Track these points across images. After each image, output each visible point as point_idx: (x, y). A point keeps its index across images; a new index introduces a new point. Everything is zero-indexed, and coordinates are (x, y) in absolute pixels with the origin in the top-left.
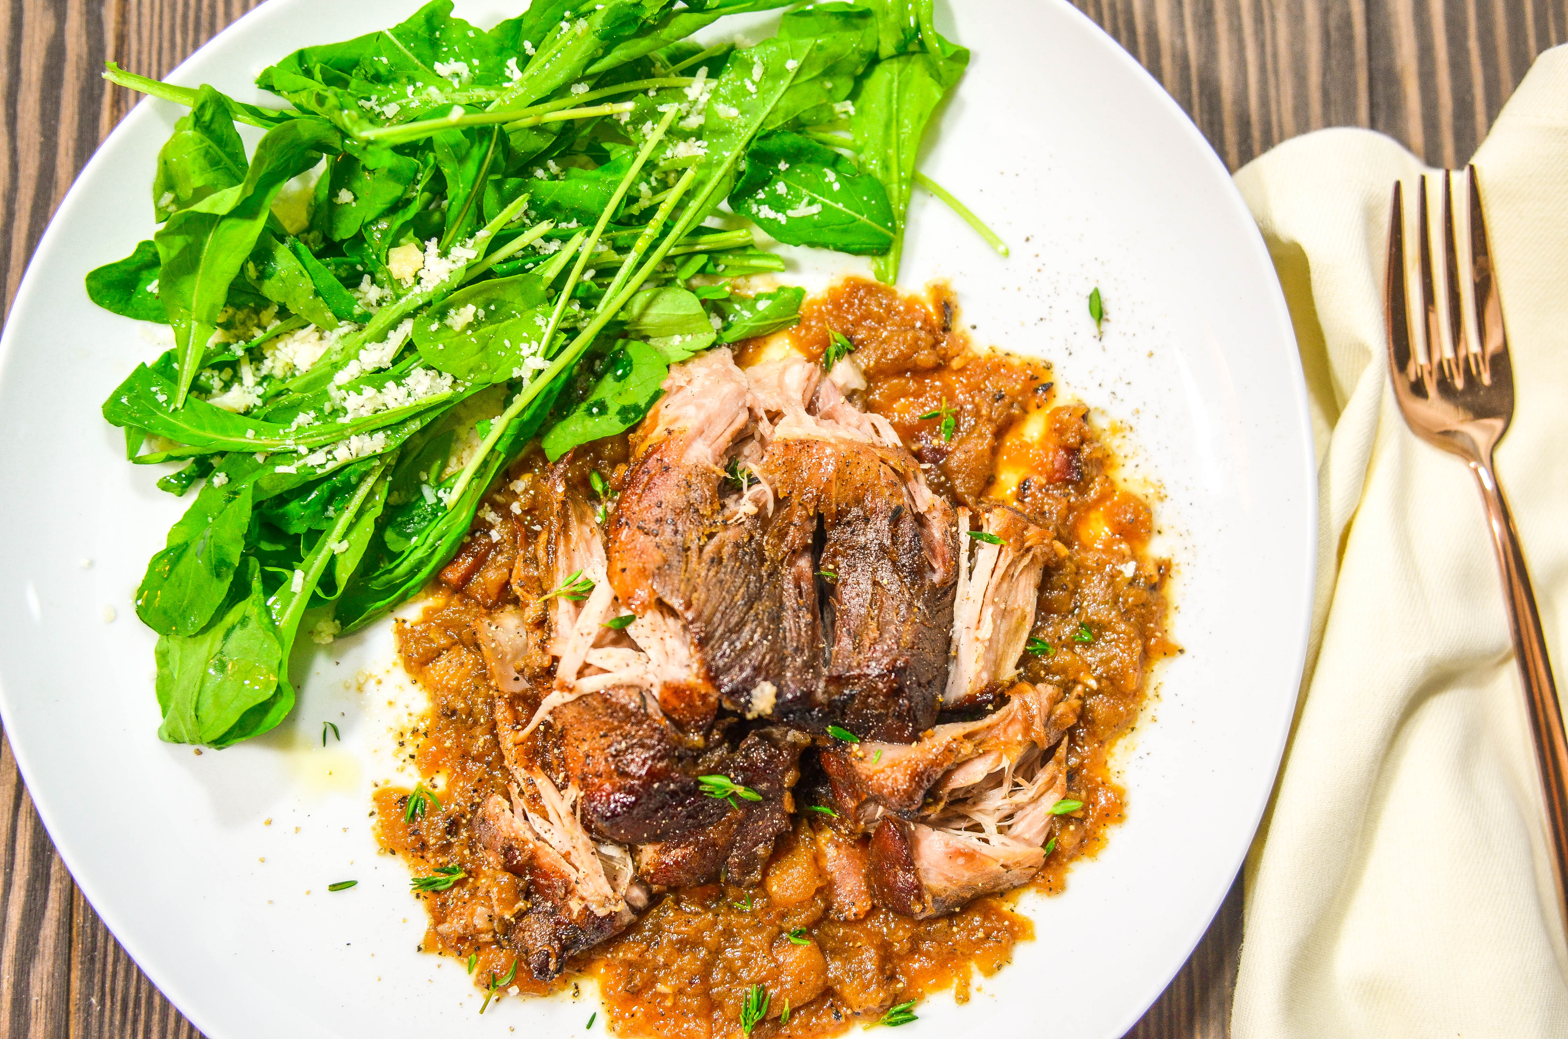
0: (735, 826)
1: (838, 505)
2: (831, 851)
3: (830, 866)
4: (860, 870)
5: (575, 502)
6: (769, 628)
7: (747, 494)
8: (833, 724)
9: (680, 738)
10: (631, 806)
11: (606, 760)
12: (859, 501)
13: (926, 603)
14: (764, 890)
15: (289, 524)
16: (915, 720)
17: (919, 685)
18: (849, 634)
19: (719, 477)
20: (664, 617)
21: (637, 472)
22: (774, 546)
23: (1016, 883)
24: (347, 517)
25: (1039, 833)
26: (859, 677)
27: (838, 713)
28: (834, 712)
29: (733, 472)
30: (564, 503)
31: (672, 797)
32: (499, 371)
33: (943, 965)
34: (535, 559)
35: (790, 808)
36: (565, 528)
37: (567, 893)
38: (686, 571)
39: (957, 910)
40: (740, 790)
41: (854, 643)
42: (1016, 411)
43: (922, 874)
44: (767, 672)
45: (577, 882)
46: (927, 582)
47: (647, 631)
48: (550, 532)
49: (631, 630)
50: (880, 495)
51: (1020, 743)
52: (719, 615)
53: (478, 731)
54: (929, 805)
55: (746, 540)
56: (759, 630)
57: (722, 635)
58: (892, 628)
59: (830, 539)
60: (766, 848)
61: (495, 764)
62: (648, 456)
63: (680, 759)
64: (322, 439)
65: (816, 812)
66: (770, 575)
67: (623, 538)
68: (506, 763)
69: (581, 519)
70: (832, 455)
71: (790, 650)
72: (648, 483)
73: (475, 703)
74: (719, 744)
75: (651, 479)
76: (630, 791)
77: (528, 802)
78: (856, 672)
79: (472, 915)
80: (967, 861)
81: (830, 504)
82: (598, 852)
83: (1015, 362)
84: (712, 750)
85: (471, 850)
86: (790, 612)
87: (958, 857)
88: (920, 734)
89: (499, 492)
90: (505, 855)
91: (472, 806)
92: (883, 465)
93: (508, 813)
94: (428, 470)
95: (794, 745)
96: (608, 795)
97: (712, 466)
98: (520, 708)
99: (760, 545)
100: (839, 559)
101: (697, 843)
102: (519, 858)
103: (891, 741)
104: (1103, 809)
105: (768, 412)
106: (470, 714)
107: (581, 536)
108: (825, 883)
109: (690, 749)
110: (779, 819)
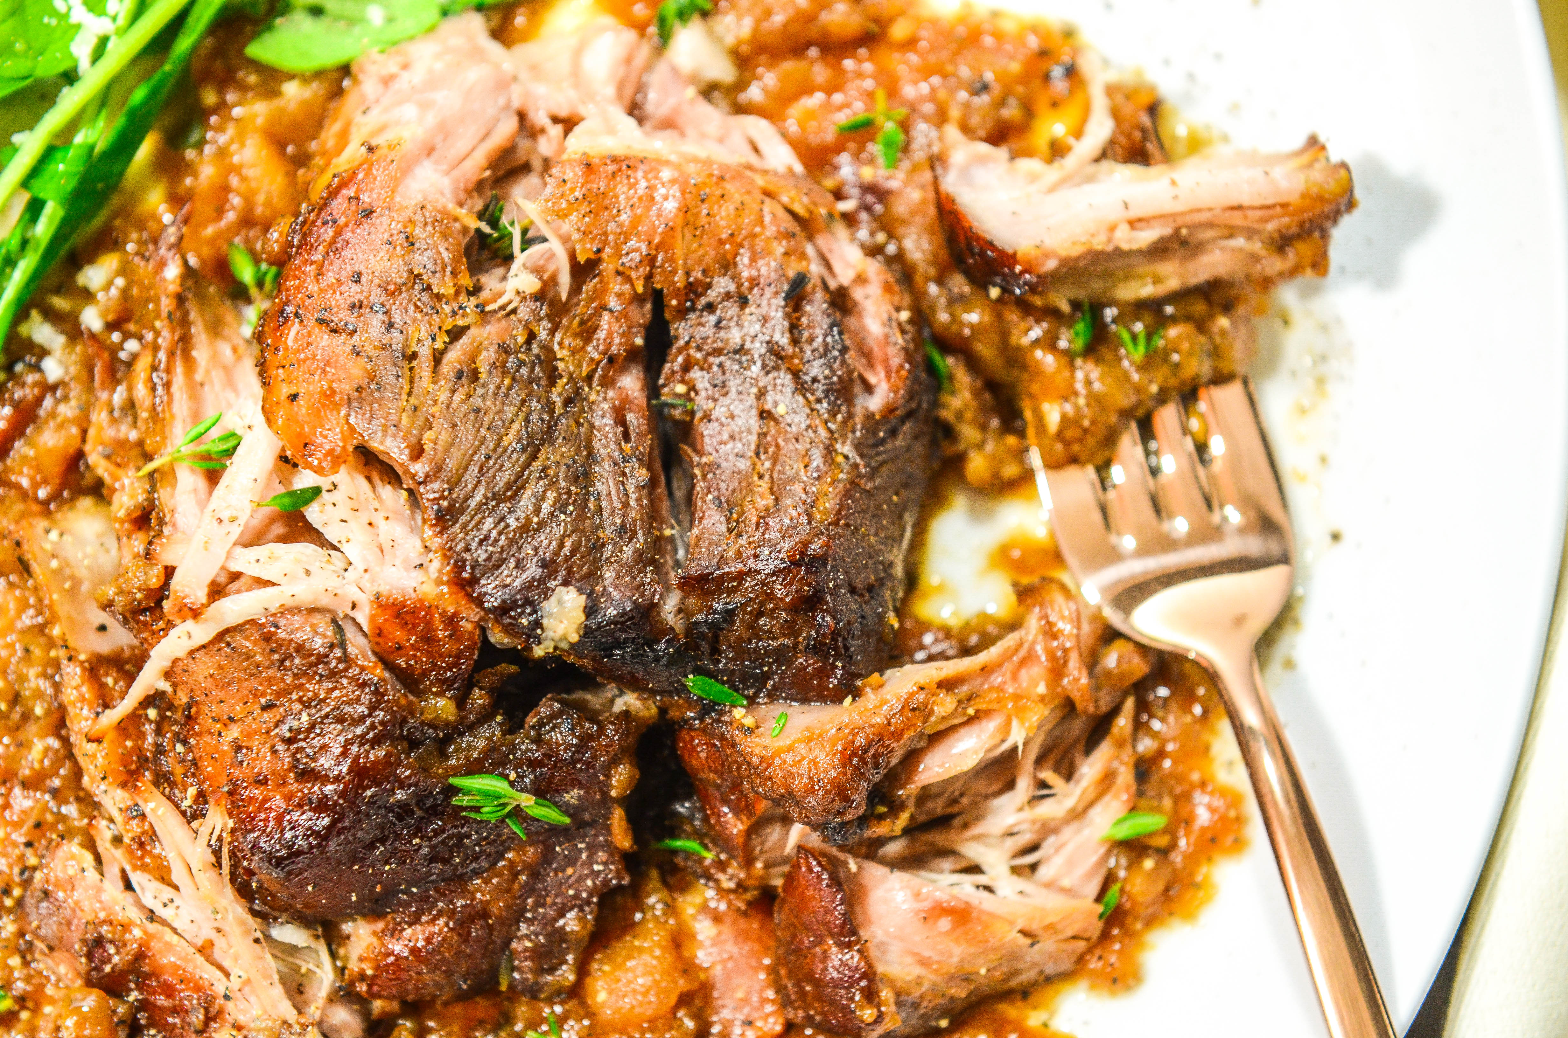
0: (523, 879)
1: (688, 274)
2: (704, 929)
3: (703, 957)
4: (760, 960)
5: (201, 297)
6: (569, 492)
7: (520, 258)
8: (698, 671)
9: (410, 703)
10: (324, 836)
11: (274, 752)
12: (727, 265)
13: (858, 446)
14: (583, 1004)
16: (849, 658)
17: (853, 590)
18: (720, 505)
19: (465, 230)
20: (373, 486)
21: (314, 222)
22: (574, 352)
23: (1050, 969)
25: (1090, 875)
26: (741, 576)
27: (705, 647)
28: (697, 647)
29: (494, 223)
30: (180, 299)
31: (400, 818)
32: (48, 55)
34: (130, 406)
35: (624, 841)
36: (185, 342)
37: (209, 1019)
38: (410, 394)
39: (944, 1023)
40: (527, 801)
41: (728, 521)
42: (1012, 112)
43: (873, 952)
44: (569, 571)
45: (227, 997)
46: (859, 411)
47: (342, 511)
48: (156, 348)
49: (313, 513)
50: (767, 252)
51: (1042, 699)
52: (474, 470)
53: (32, 729)
54: (881, 817)
55: (521, 340)
56: (551, 496)
57: (481, 504)
58: (798, 488)
59: (676, 338)
60: (582, 920)
61: (65, 793)
62: (333, 193)
63: (414, 744)
65: (675, 852)
66: (568, 402)
67: (290, 343)
68: (86, 780)
69: (215, 329)
70: (673, 181)
71: (608, 532)
72: (333, 241)
73: (22, 679)
74: (485, 717)
75: (338, 233)
76: (321, 806)
77: (130, 852)
78: (734, 568)
80: (956, 927)
81: (674, 272)
82: (268, 937)
83: (1008, 26)
84: (472, 728)
85: (23, 957)
86: (606, 465)
87: (939, 917)
88: (859, 683)
89: (58, 291)
90: (90, 956)
91: (22, 872)
92: (768, 201)
93: (92, 874)
95: (626, 714)
96: (279, 819)
97: (451, 206)
98: (110, 681)
99: (548, 349)
100: (695, 374)
101: (452, 914)
102: (116, 959)
103: (805, 700)
104: (1203, 830)
105: (556, 120)
106: (15, 700)
107: (215, 357)
108: (695, 986)
109: (431, 725)
110: (605, 864)
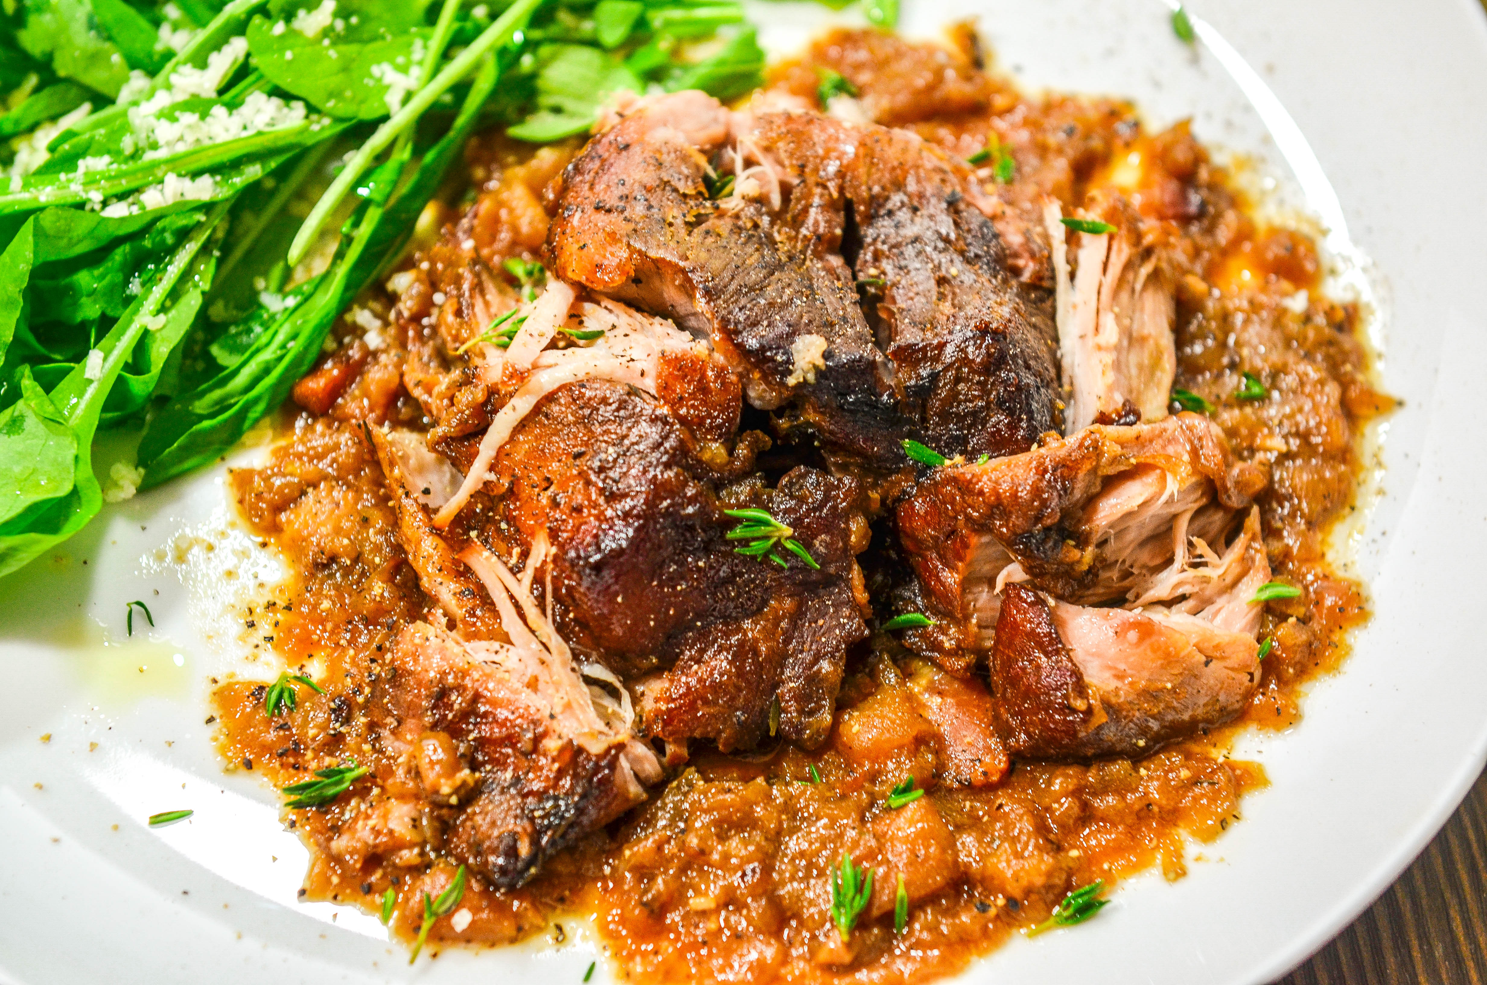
0: (784, 624)
1: (870, 188)
2: (931, 699)
3: (934, 716)
4: (981, 721)
7: (743, 175)
8: (911, 436)
12: (899, 185)
13: (1016, 298)
15: (75, 304)
19: (699, 166)
22: (789, 240)
24: (159, 292)
30: (474, 264)
32: (369, 103)
33: (1133, 832)
35: (862, 597)
36: (481, 288)
37: (537, 740)
39: (1144, 745)
40: (787, 531)
41: (923, 330)
42: (1096, 144)
43: (1077, 662)
45: (552, 717)
47: (624, 330)
50: (928, 178)
53: (371, 577)
54: (1071, 547)
55: (749, 225)
56: (788, 292)
57: (737, 290)
60: (834, 666)
64: (125, 185)
65: (903, 630)
66: (790, 258)
67: (575, 224)
68: (423, 582)
69: (501, 292)
72: (601, 167)
74: (749, 469)
75: (604, 162)
79: (385, 817)
80: (1141, 639)
81: (859, 186)
82: (581, 671)
84: (738, 479)
87: (1127, 630)
88: (1041, 435)
90: (435, 708)
91: (370, 676)
94: (265, 274)
99: (769, 234)
100: (883, 261)
102: (458, 704)
104: (1332, 608)
106: (357, 558)
109: (708, 465)
110: (849, 618)
